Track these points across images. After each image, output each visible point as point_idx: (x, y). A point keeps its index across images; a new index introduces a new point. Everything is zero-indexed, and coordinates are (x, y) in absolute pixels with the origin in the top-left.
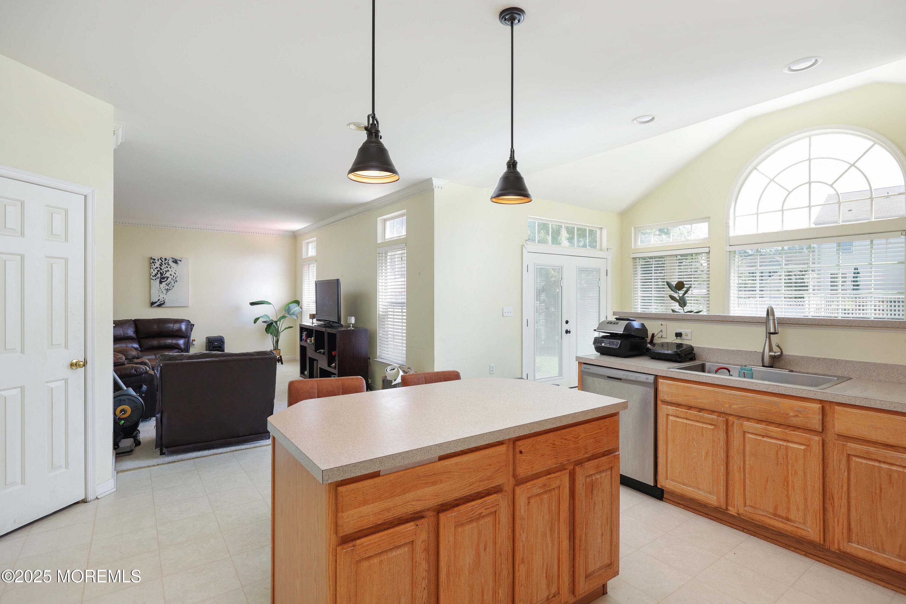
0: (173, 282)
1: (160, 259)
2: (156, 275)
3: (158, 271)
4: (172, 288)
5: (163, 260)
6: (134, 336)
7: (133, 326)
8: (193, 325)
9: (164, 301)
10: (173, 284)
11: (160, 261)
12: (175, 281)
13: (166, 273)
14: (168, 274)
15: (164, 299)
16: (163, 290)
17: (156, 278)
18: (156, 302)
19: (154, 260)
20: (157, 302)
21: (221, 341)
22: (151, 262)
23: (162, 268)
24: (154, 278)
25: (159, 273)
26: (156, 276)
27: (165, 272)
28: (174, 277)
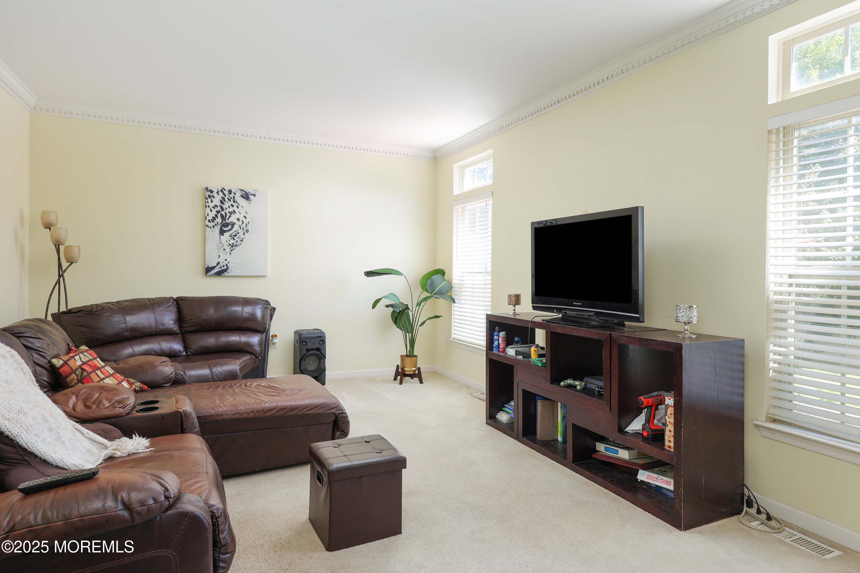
0: (241, 234)
1: (222, 191)
2: (214, 219)
3: (218, 212)
4: (240, 242)
5: (226, 193)
6: (175, 328)
7: (175, 310)
8: (274, 309)
9: (227, 265)
10: (242, 237)
11: (221, 194)
12: (245, 230)
13: (230, 216)
14: (233, 219)
15: (227, 262)
16: (225, 247)
17: (213, 224)
18: (213, 268)
19: (212, 192)
20: (216, 266)
21: (321, 339)
22: (207, 197)
23: (224, 207)
24: (210, 225)
25: (219, 215)
26: (213, 222)
27: (228, 214)
28: (243, 223)
